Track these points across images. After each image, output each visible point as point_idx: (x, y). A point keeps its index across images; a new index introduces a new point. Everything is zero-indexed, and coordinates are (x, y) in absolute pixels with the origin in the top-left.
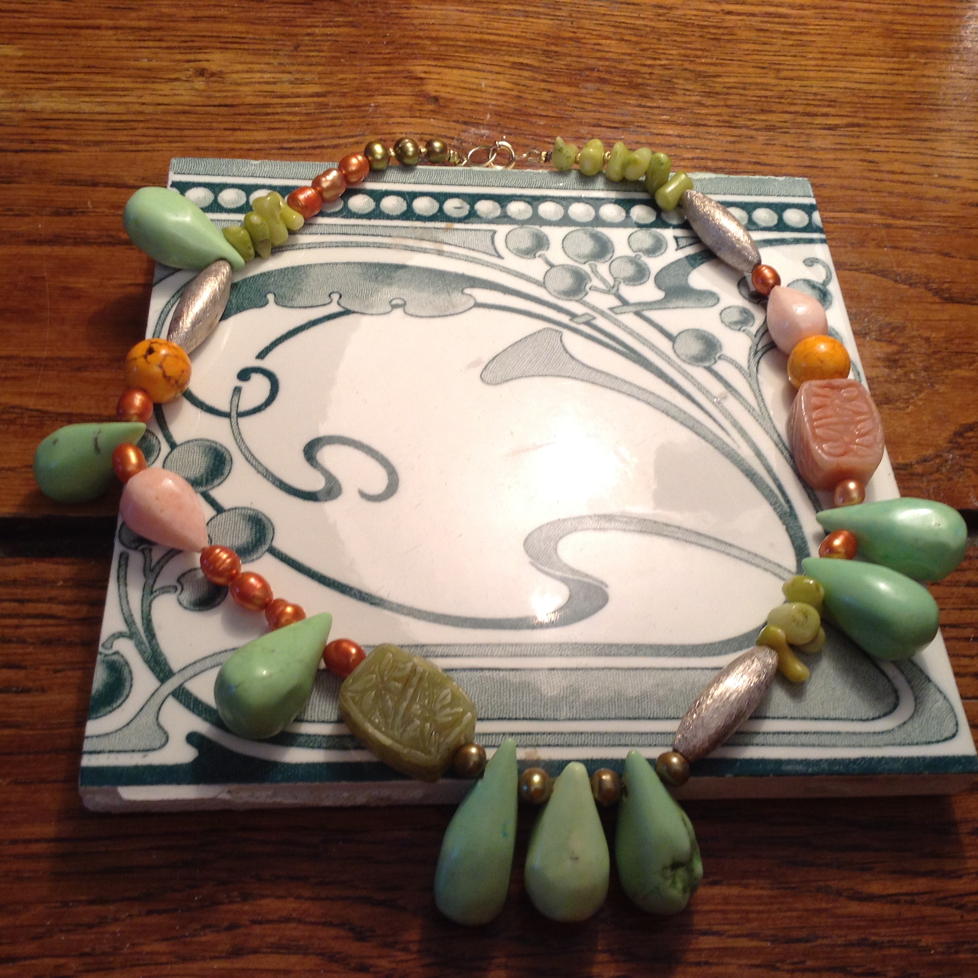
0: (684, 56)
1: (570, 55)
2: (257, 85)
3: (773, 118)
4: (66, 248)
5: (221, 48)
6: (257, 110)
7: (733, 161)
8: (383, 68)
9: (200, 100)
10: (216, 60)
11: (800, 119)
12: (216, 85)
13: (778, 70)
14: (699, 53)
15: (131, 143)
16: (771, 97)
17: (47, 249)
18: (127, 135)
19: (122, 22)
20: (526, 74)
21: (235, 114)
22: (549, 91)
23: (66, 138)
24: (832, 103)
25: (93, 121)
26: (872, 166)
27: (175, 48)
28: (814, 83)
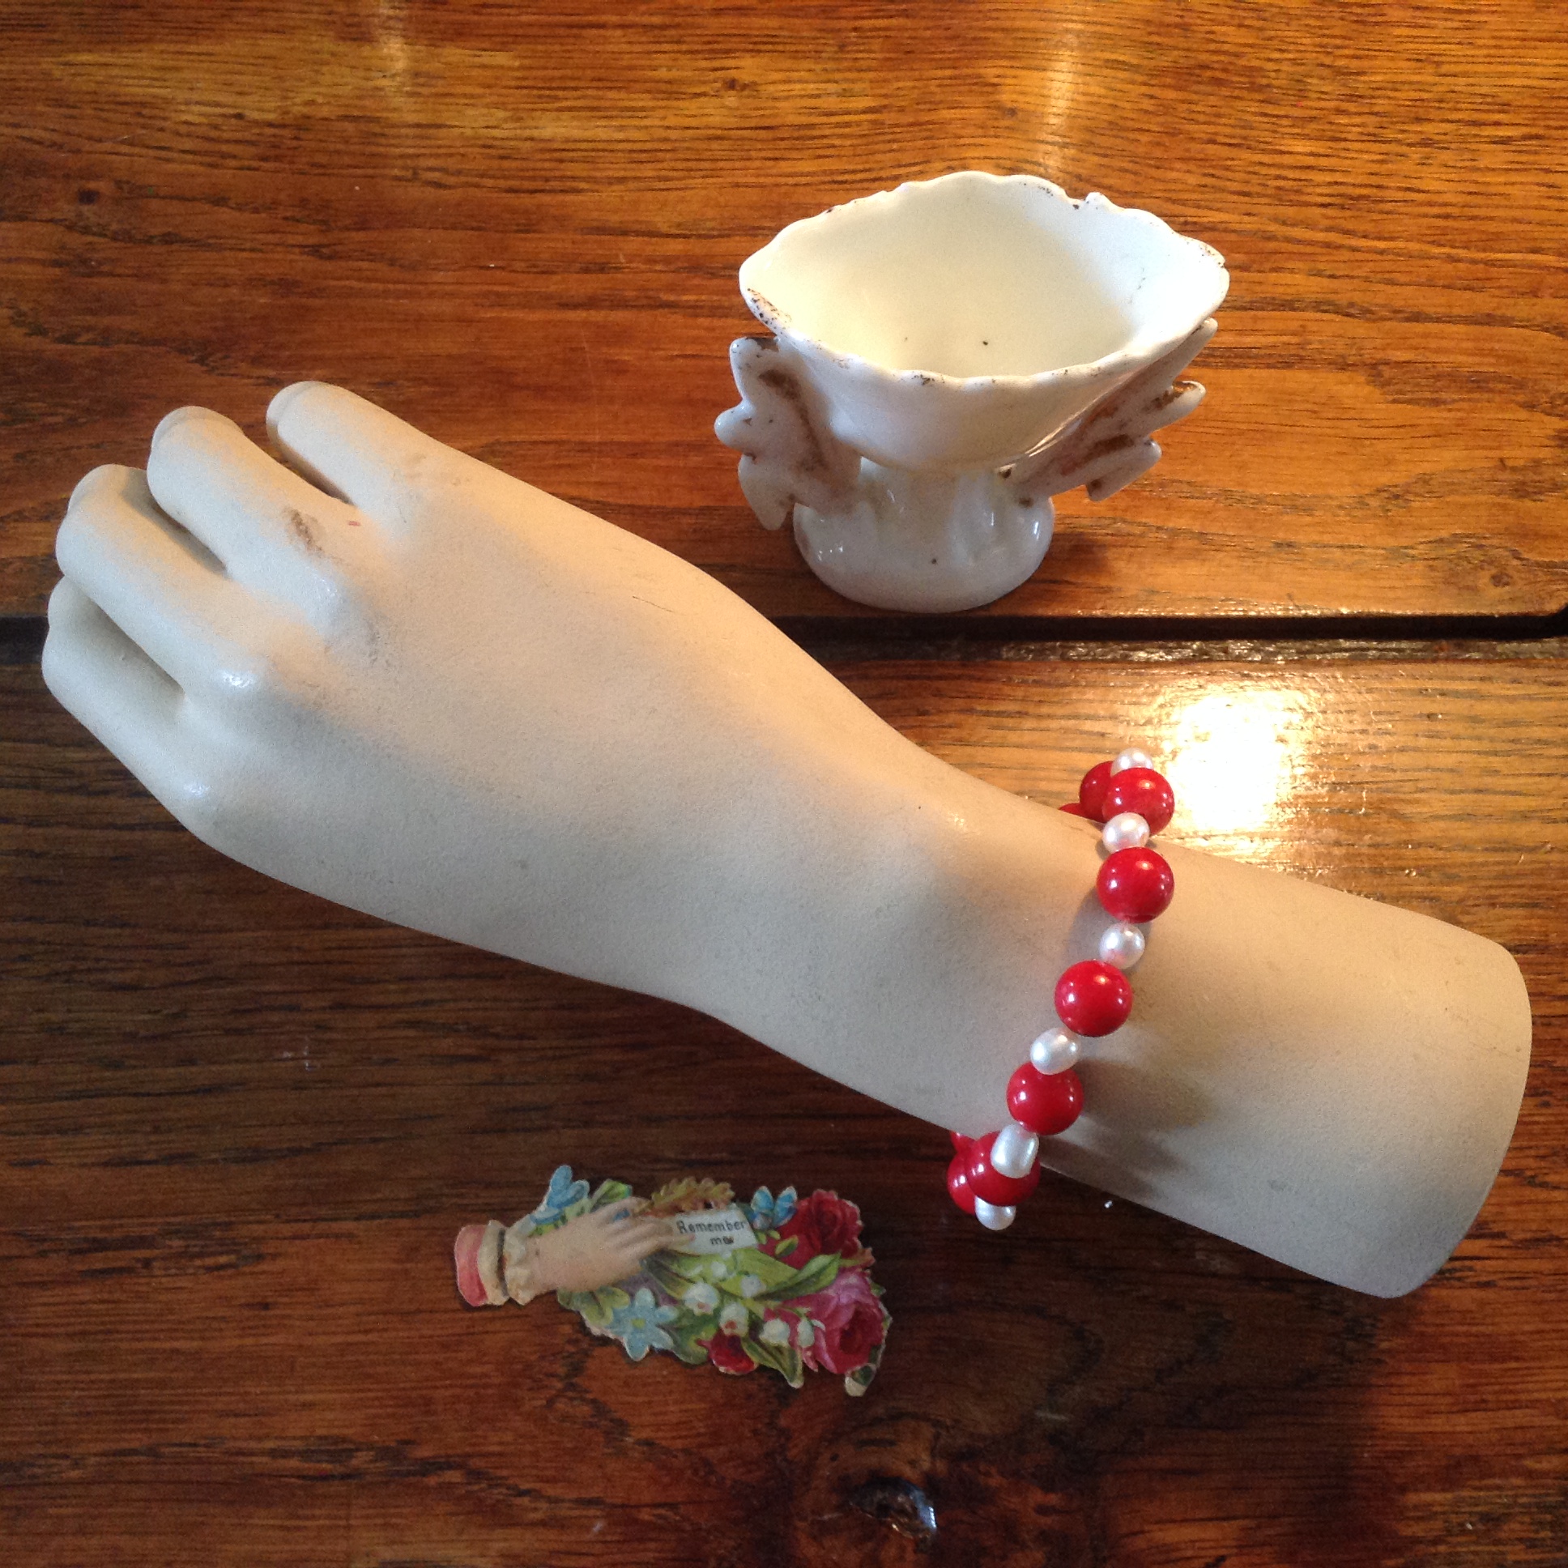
0: (1321, 46)
1: (1176, 48)
2: (798, 100)
3: (1429, 129)
4: (603, 313)
5: (752, 51)
6: (802, 133)
7: (1379, 187)
8: (948, 72)
9: (733, 122)
10: (747, 67)
11: (1464, 130)
12: (750, 100)
13: (1438, 64)
14: (1338, 42)
15: (660, 179)
16: (1428, 100)
17: (580, 315)
18: (656, 170)
19: (631, 18)
20: (1121, 75)
21: (775, 139)
22: (1152, 97)
23: (585, 174)
24: (1505, 107)
25: (612, 151)
26: (1553, 192)
27: (698, 52)
28: (1483, 80)
